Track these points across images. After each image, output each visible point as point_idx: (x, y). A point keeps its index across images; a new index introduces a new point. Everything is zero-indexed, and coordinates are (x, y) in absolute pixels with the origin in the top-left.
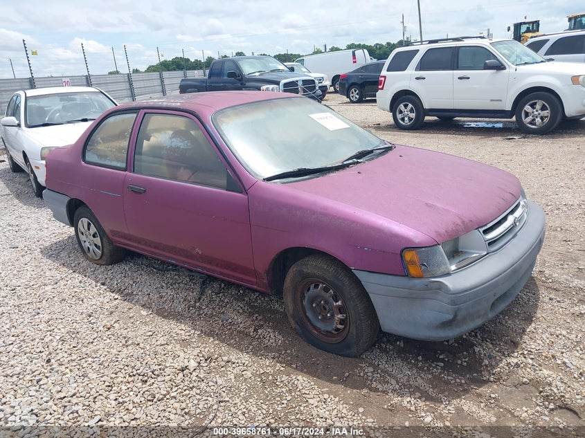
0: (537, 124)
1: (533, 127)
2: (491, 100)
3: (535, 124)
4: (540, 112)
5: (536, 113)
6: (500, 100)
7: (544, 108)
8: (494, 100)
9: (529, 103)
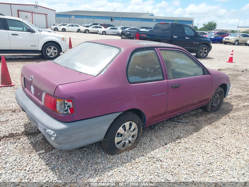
0: (53, 55)
1: (52, 57)
2: (31, 46)
3: (52, 55)
4: (53, 51)
5: (52, 51)
6: (36, 46)
7: (54, 49)
8: (32, 46)
9: (49, 47)
